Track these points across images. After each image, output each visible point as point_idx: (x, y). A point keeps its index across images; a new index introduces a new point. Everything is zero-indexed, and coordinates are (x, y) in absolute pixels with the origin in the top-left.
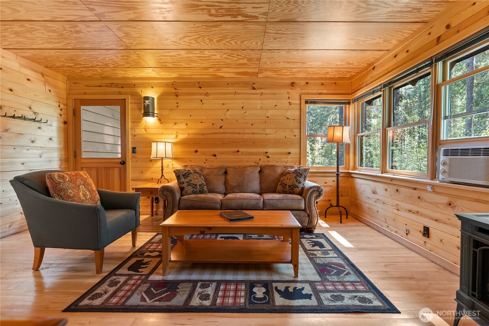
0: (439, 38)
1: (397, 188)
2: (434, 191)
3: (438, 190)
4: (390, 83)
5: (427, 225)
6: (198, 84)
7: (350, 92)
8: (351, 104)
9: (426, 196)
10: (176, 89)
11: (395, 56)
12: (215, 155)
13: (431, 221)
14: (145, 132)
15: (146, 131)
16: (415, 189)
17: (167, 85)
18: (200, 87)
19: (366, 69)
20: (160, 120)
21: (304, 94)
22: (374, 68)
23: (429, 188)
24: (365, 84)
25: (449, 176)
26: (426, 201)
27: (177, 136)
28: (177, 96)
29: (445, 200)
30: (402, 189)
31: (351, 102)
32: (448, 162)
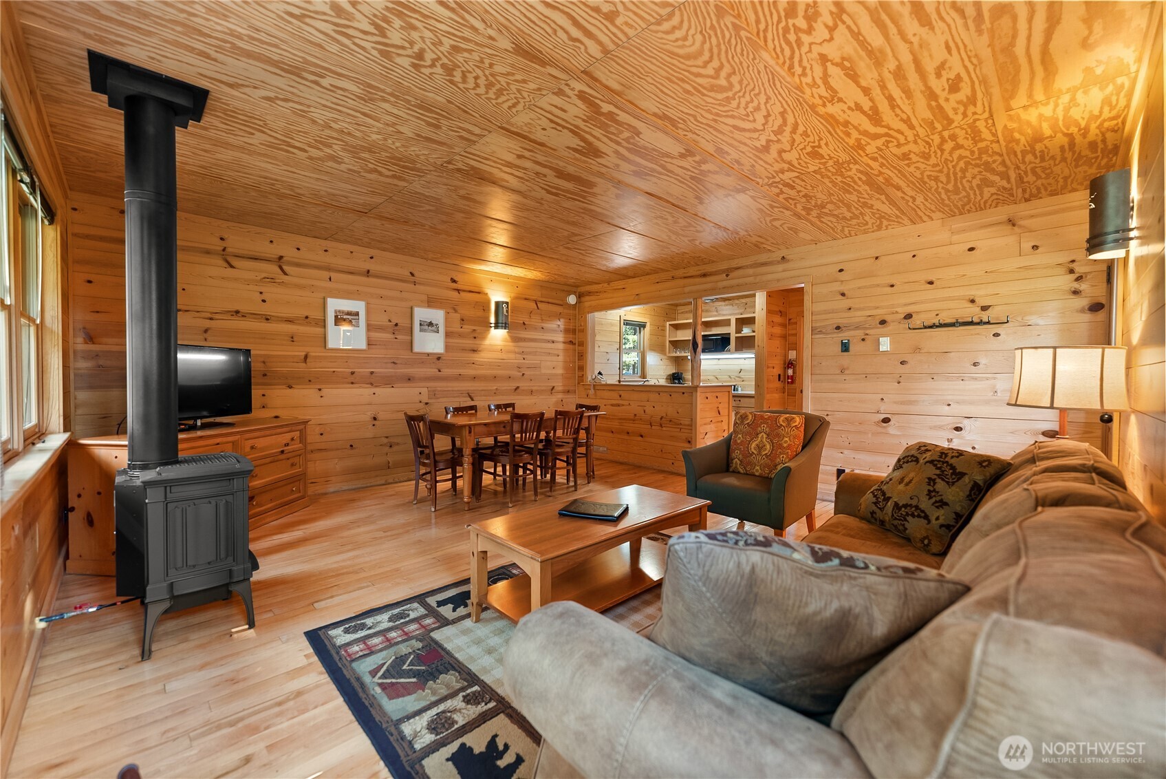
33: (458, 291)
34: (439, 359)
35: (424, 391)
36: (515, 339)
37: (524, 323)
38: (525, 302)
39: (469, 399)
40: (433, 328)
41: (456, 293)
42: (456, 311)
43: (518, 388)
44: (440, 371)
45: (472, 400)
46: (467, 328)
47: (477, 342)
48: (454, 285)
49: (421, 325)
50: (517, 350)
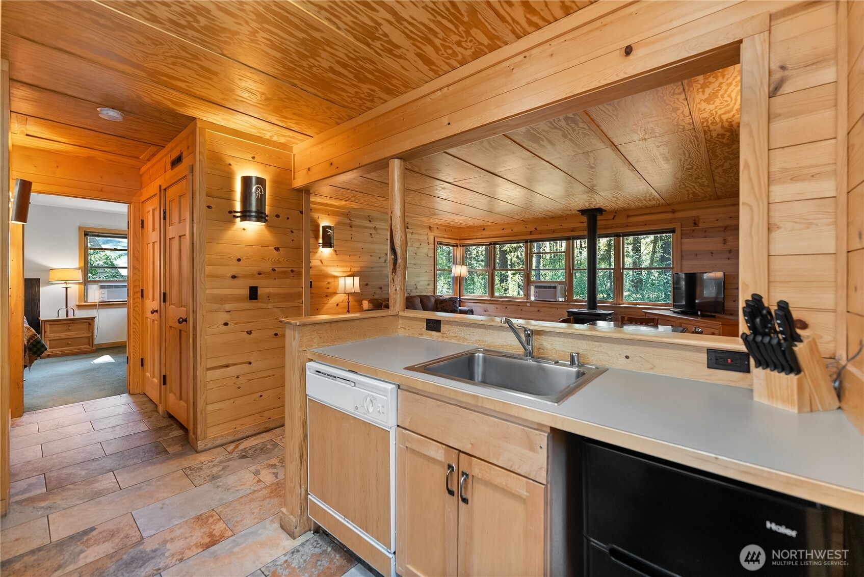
0: (531, 232)
1: (505, 306)
2: (531, 306)
3: (532, 305)
4: (495, 244)
6: (368, 218)
7: (458, 238)
8: (459, 247)
9: (524, 308)
10: (350, 220)
11: (503, 229)
12: (381, 288)
14: (320, 264)
15: (322, 262)
16: (519, 305)
17: (342, 214)
18: (370, 221)
19: (477, 227)
20: (336, 251)
21: (438, 237)
22: (484, 229)
23: (528, 304)
24: (476, 237)
25: (539, 298)
26: (525, 311)
27: (351, 269)
28: (351, 227)
29: (536, 309)
30: (508, 307)
31: (459, 246)
32: (537, 292)
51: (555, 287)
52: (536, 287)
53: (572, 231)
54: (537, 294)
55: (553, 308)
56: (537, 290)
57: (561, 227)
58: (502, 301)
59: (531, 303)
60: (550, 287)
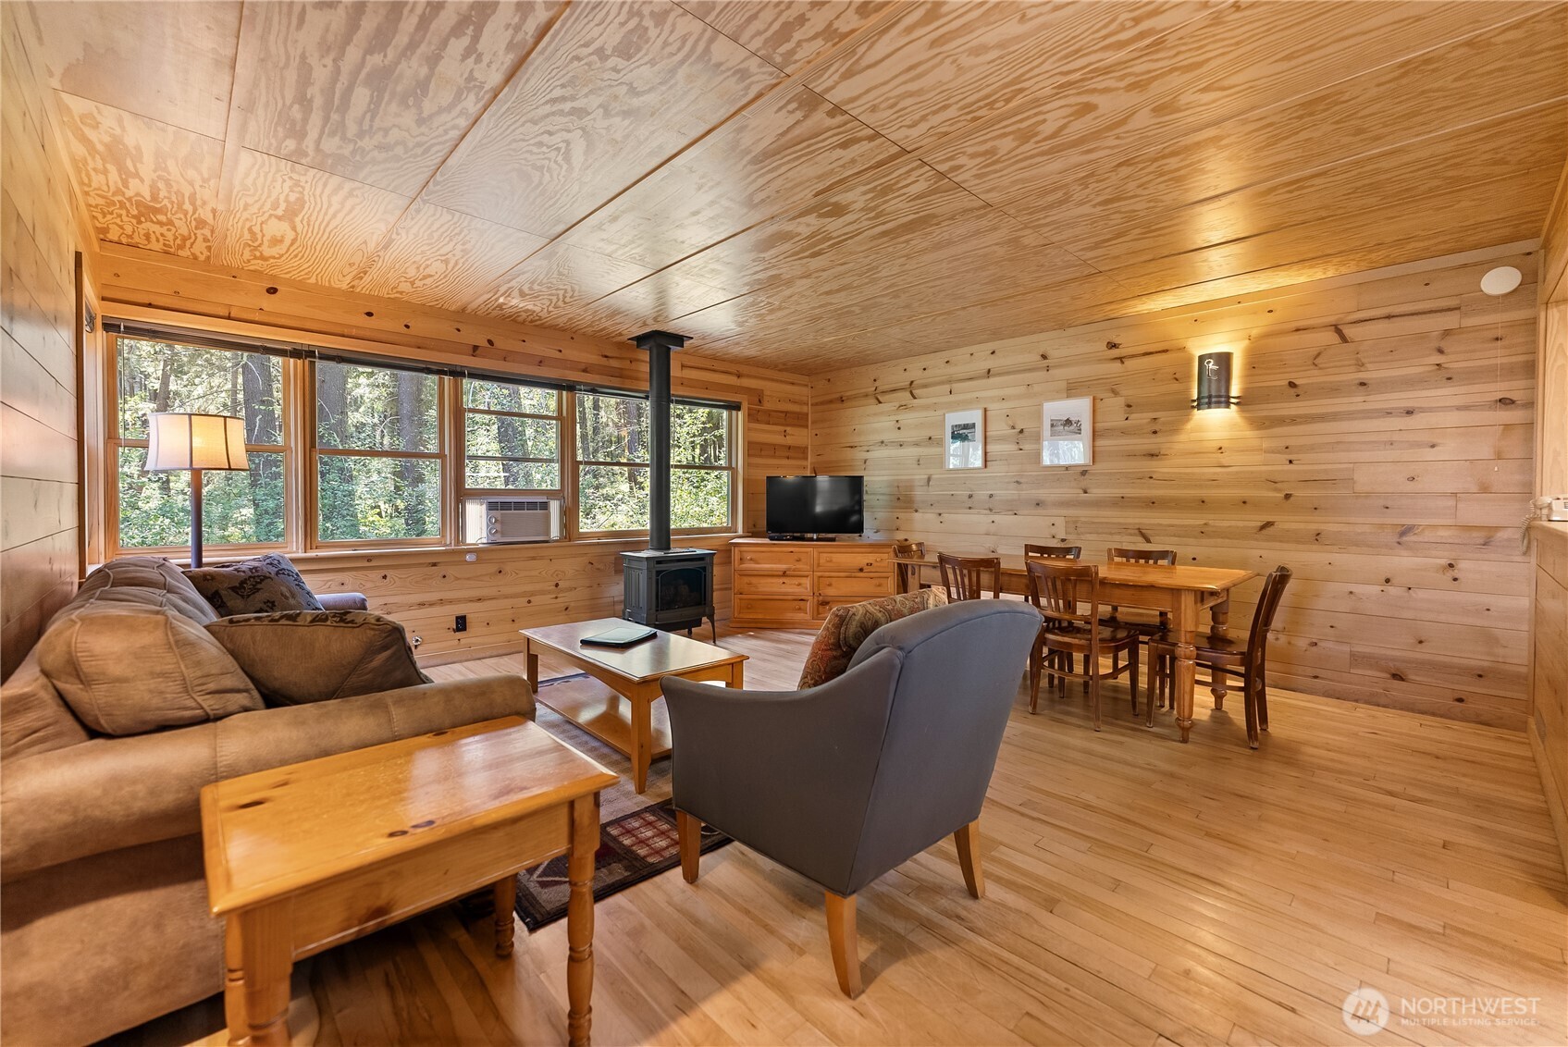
0: (475, 348)
1: (383, 572)
2: (479, 561)
5: (460, 613)
9: (451, 571)
11: (370, 314)
13: (470, 604)
16: (434, 565)
22: (272, 290)
23: (469, 557)
24: (224, 312)
25: (495, 535)
26: (457, 579)
29: (493, 568)
30: (389, 573)
32: (499, 518)
33: (1121, 359)
34: (1084, 473)
35: (1060, 522)
36: (1260, 424)
37: (1292, 385)
38: (1296, 336)
39: (1140, 539)
40: (1072, 428)
41: (1117, 364)
42: (1115, 393)
43: (1268, 524)
44: (1086, 492)
45: (1148, 541)
46: (1140, 418)
47: (1159, 439)
48: (1115, 352)
49: (1052, 426)
50: (1265, 445)
51: (545, 506)
52: (492, 507)
53: (585, 371)
54: (498, 526)
55: (542, 558)
56: (498, 513)
57: (558, 355)
58: (369, 558)
59: (476, 551)
60: (532, 506)
